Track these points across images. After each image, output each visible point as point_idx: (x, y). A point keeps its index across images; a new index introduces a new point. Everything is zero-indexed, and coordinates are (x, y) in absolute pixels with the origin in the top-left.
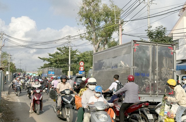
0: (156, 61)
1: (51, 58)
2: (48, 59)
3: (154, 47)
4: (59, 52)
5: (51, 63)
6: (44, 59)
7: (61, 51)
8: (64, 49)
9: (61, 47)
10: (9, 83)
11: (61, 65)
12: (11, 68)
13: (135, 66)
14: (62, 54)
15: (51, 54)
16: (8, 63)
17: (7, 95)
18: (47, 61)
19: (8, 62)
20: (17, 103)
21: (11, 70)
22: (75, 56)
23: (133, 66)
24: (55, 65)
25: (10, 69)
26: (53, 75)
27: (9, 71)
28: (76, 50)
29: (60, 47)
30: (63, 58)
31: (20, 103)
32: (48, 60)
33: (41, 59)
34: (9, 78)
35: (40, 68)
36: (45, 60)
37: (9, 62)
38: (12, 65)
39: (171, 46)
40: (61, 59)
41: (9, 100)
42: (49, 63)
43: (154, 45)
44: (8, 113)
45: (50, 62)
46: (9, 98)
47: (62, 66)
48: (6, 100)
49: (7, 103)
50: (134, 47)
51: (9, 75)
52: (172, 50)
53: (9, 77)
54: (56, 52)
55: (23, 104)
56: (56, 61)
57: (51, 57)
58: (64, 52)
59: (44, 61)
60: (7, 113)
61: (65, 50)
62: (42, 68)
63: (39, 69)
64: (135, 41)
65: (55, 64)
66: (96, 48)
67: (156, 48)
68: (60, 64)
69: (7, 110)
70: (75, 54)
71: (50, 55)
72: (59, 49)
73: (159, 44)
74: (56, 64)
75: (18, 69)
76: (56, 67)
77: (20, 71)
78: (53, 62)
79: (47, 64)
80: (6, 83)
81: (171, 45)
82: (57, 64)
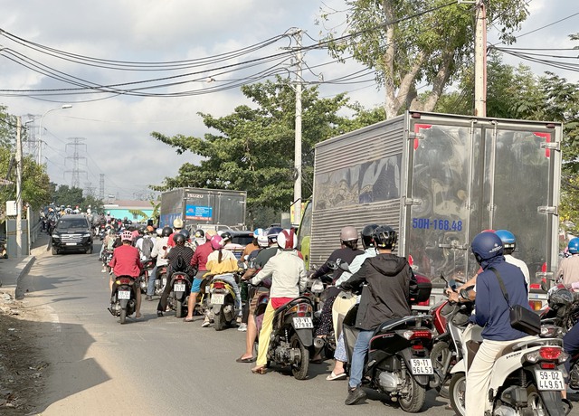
0: (488, 181)
1: (214, 139)
2: (202, 143)
3: (483, 131)
4: (254, 105)
5: (216, 164)
6: (181, 144)
7: (264, 102)
8: (277, 91)
9: (263, 81)
10: (19, 255)
11: (262, 172)
12: (29, 183)
13: (416, 195)
14: (270, 115)
15: (216, 117)
16: (14, 163)
17: (10, 302)
18: (193, 151)
19: (14, 160)
20: (50, 324)
21: (29, 193)
22: (332, 125)
23: (409, 196)
24: (236, 172)
25: (22, 188)
26: (204, 222)
27: (19, 201)
28: (340, 98)
29: (256, 83)
30: (271, 138)
31: (59, 327)
32: (202, 148)
33: (169, 142)
34: (19, 233)
35: (162, 185)
36: (184, 148)
37: (18, 158)
38: (32, 170)
39: (544, 127)
40: (260, 142)
41: (19, 318)
42: (203, 163)
43: (483, 127)
44: (14, 352)
45: (208, 159)
46: (17, 312)
47: (267, 177)
48: (6, 316)
49: (11, 326)
50: (413, 134)
51: (19, 219)
52: (548, 141)
53: (19, 228)
54: (237, 110)
55: (68, 328)
56: (237, 154)
57: (215, 132)
58: (280, 109)
59: (179, 152)
60: (11, 352)
61: (282, 97)
62: (172, 184)
63: (158, 189)
64: (415, 115)
65: (232, 167)
66: (395, 100)
67: (489, 135)
68: (259, 166)
69: (13, 343)
70: (332, 119)
71: (209, 123)
72: (256, 94)
73: (500, 124)
74: (241, 165)
75: (64, 188)
76: (240, 180)
77: (74, 196)
78: (222, 155)
79: (194, 168)
80: (6, 257)
81: (547, 124)
82: (244, 166)
